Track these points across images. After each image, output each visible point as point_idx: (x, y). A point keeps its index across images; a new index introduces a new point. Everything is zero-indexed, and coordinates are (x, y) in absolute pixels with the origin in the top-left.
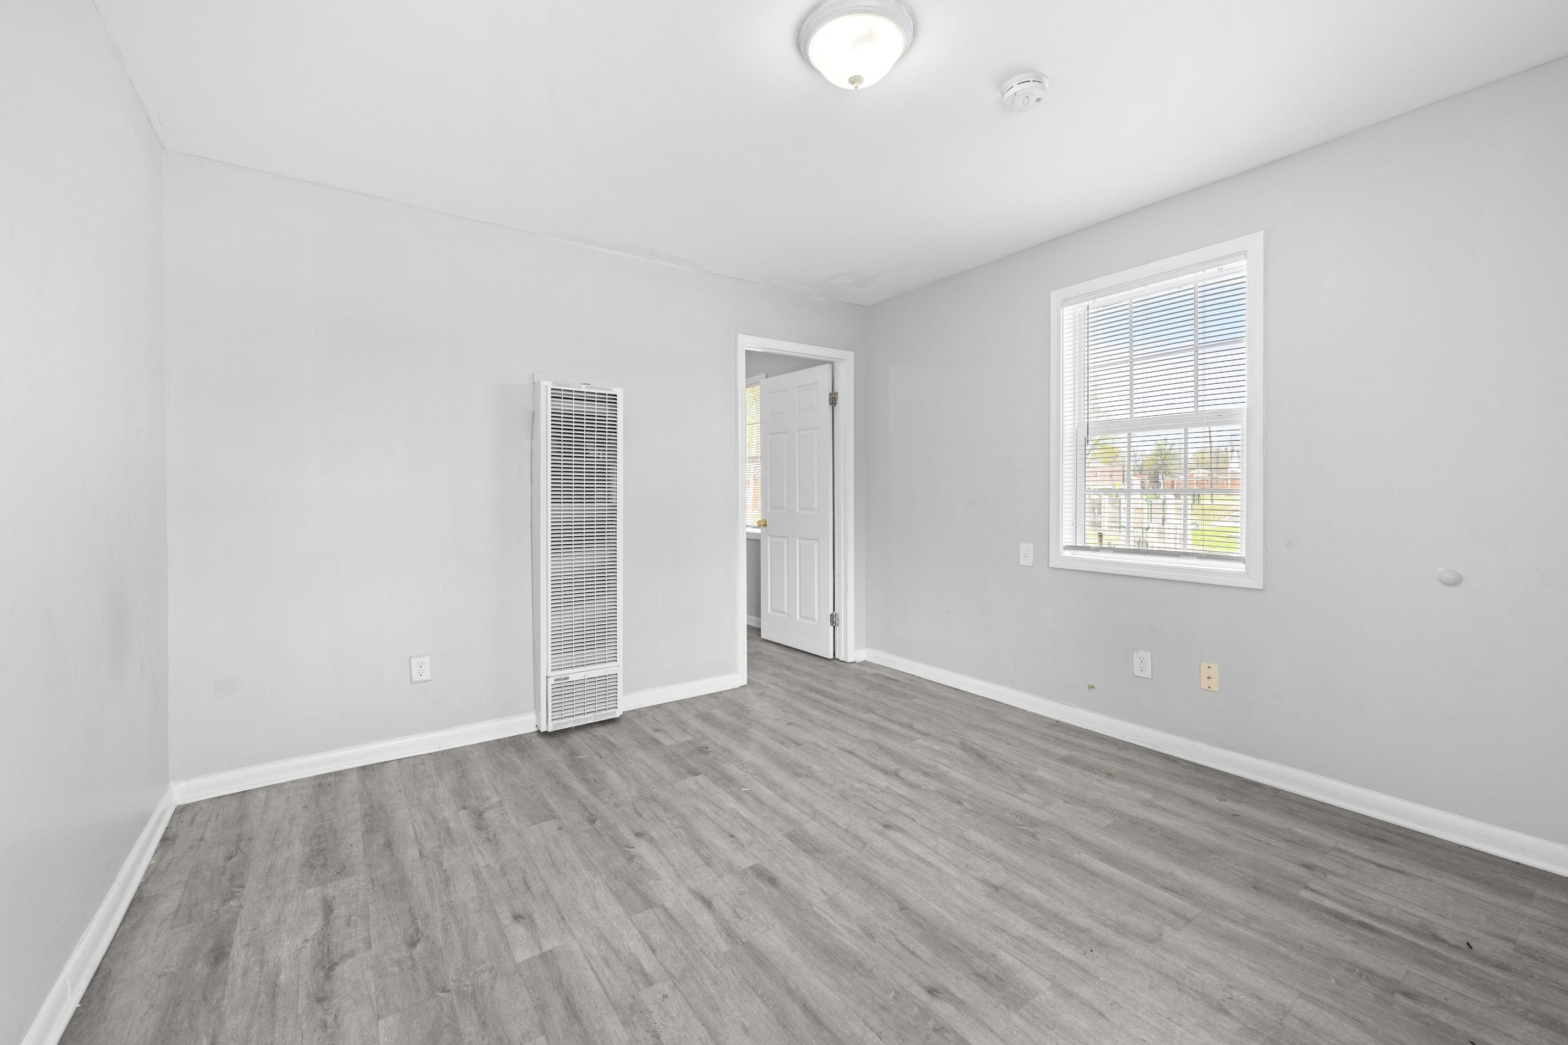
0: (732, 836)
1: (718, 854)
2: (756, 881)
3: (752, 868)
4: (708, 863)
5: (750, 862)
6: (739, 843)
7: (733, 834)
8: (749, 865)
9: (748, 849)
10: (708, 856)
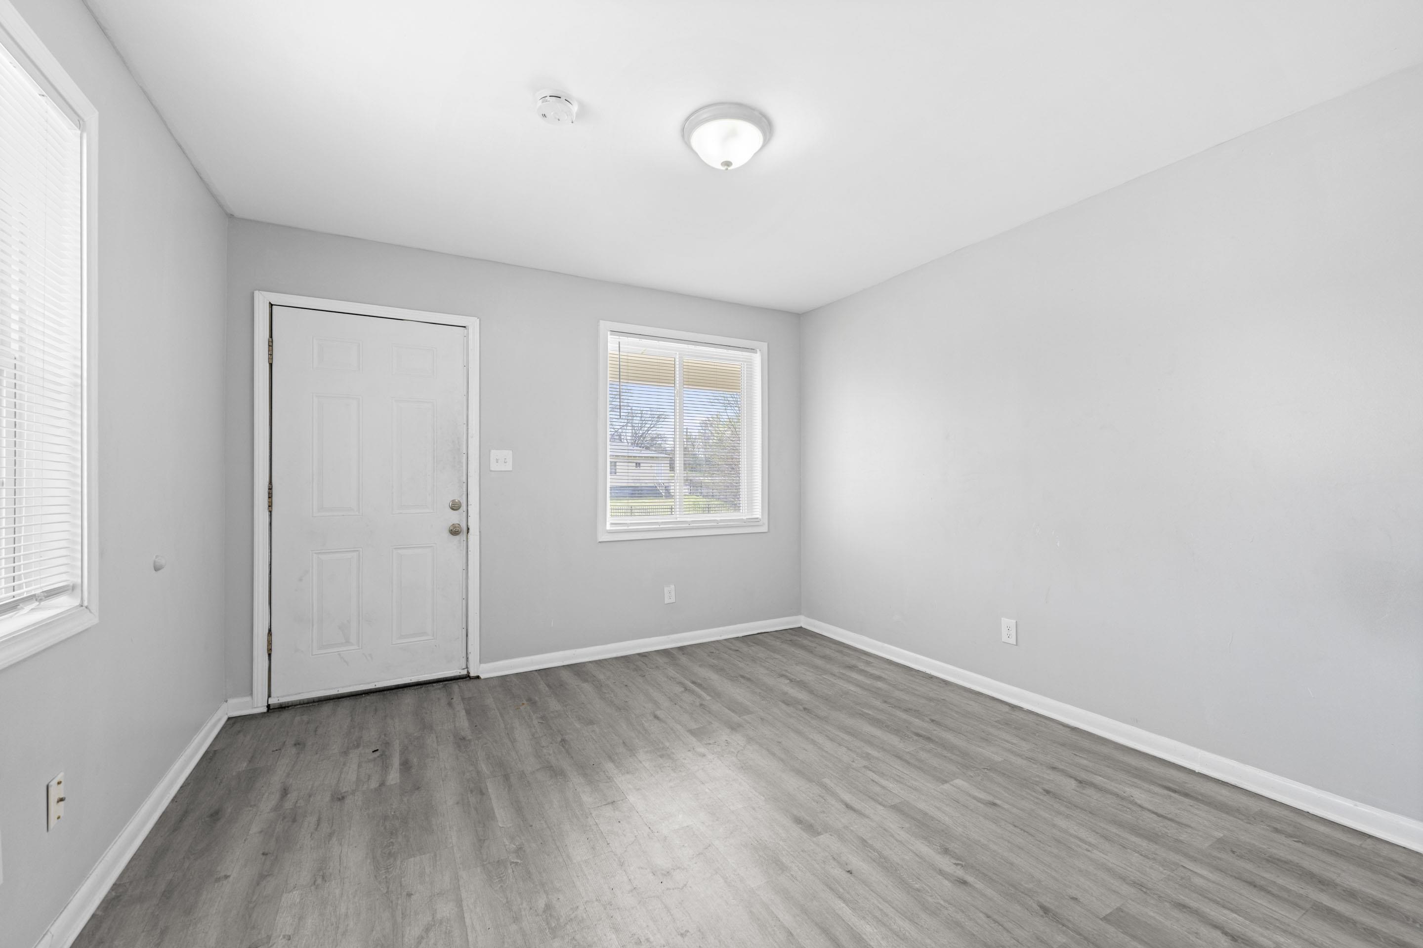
0: (850, 872)
1: (857, 850)
2: (813, 822)
3: (819, 834)
4: (864, 841)
5: (822, 838)
6: (838, 862)
7: (849, 875)
8: (822, 836)
9: (827, 854)
10: (867, 848)
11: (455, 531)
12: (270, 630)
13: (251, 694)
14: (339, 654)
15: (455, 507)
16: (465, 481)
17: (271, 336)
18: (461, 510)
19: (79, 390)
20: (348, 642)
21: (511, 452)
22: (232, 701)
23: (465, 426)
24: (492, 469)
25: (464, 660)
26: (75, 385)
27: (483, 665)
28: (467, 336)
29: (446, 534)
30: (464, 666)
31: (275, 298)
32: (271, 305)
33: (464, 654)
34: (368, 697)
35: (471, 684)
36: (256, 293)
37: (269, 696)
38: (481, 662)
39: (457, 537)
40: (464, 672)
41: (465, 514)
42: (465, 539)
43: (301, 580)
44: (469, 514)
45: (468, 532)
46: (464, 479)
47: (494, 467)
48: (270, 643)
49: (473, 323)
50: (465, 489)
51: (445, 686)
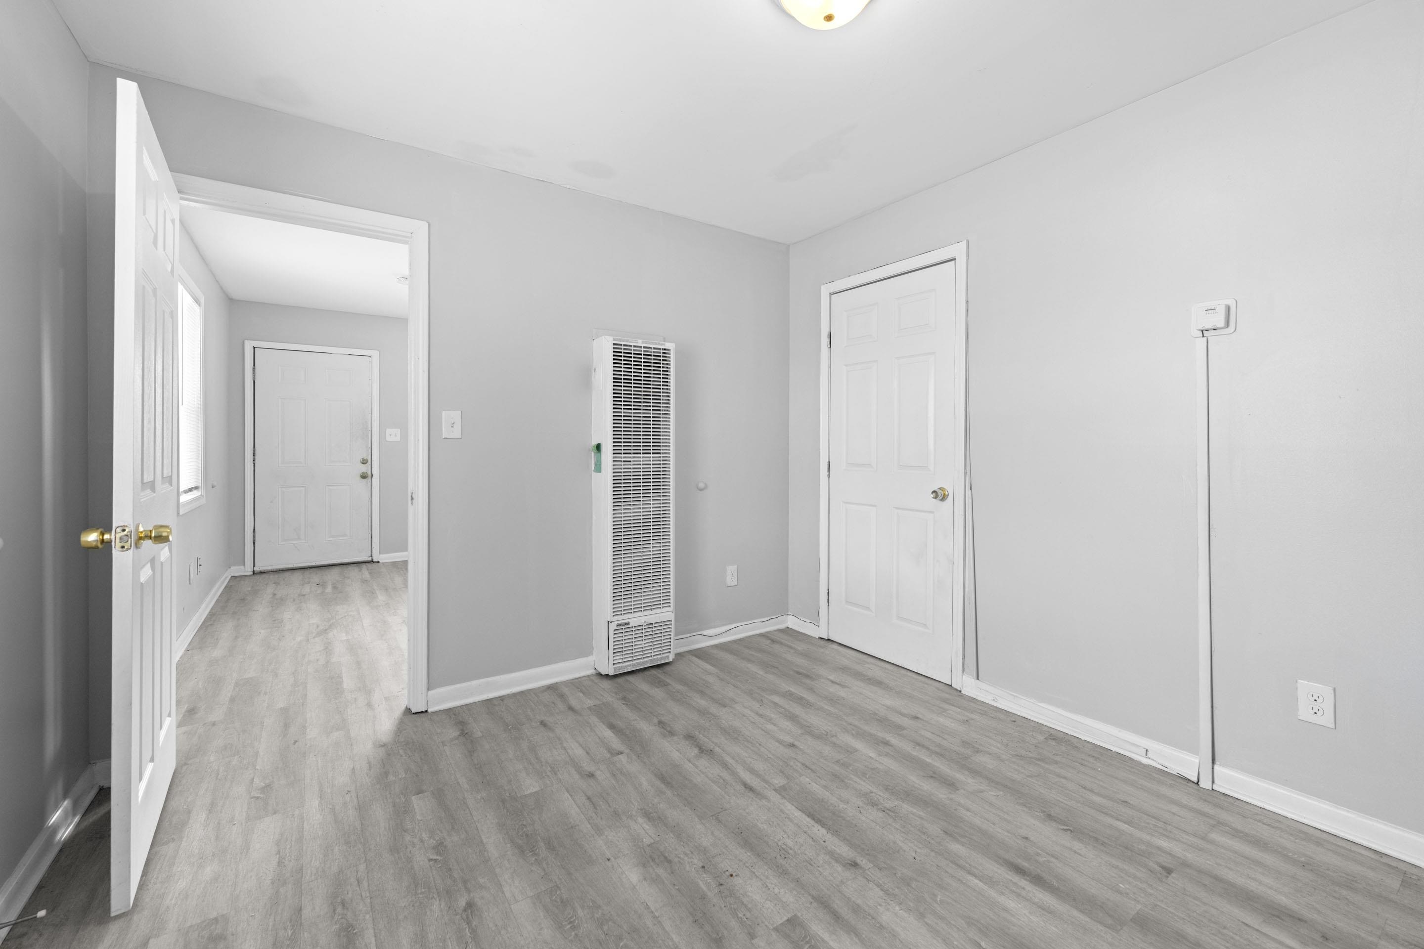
11: (364, 476)
12: (254, 530)
13: (244, 565)
14: (294, 545)
15: (364, 462)
16: (370, 447)
17: (254, 366)
18: (368, 464)
19: (200, 410)
20: (299, 538)
21: (399, 430)
22: (232, 568)
23: (370, 415)
24: (387, 440)
25: (370, 551)
26: (198, 408)
27: (381, 555)
28: (371, 362)
29: (359, 478)
30: (370, 555)
31: (256, 344)
32: (254, 348)
33: (370, 548)
34: (311, 570)
35: (374, 565)
36: (246, 342)
37: (254, 566)
38: (380, 553)
39: (366, 480)
40: (370, 559)
41: (370, 466)
42: (370, 481)
43: (271, 502)
44: (373, 466)
45: (372, 477)
46: (370, 446)
47: (388, 438)
48: (254, 536)
49: (375, 354)
50: (370, 451)
51: (357, 566)
